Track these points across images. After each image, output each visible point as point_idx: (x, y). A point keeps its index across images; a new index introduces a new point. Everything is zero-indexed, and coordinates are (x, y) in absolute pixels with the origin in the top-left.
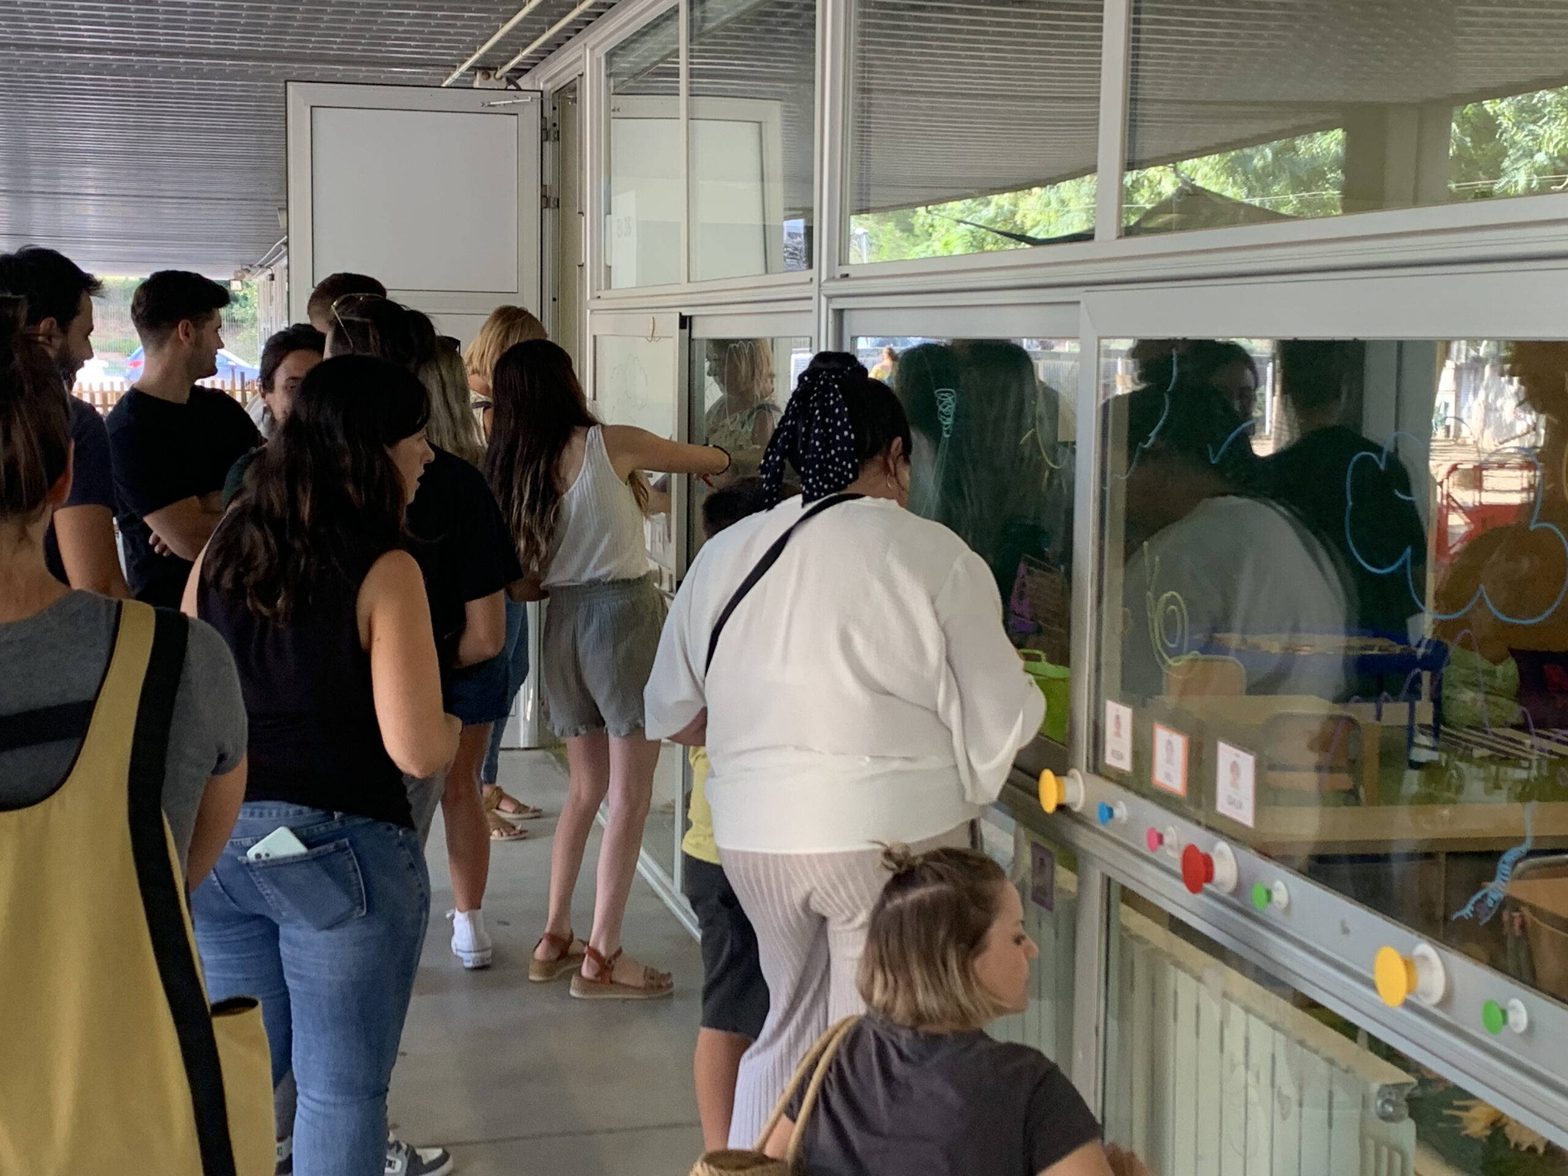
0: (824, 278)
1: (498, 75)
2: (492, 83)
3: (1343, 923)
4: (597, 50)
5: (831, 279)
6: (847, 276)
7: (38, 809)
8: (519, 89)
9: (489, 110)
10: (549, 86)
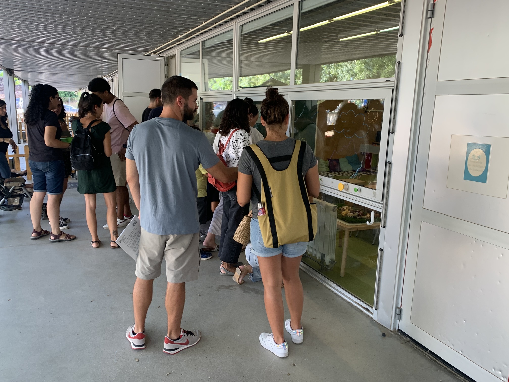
0: (235, 91)
1: (156, 54)
2: (155, 55)
3: (332, 182)
4: (178, 50)
5: (236, 91)
6: (239, 91)
7: (284, 171)
8: (160, 56)
9: (155, 60)
10: (166, 56)
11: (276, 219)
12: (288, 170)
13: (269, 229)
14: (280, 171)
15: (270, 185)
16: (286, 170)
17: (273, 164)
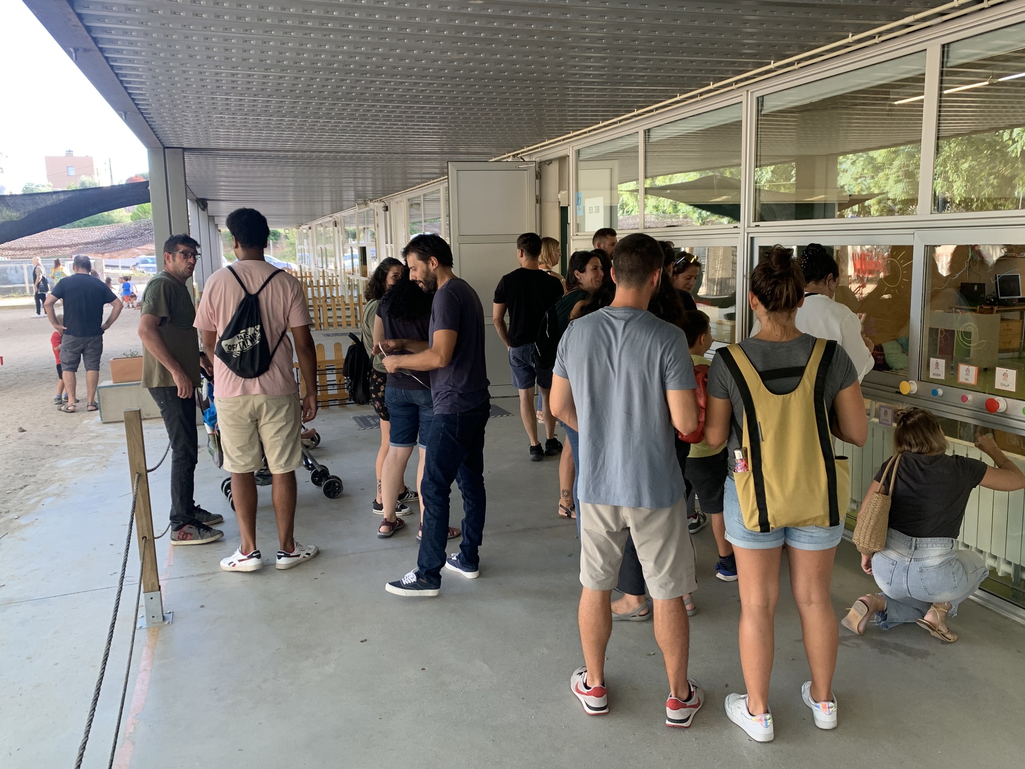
0: (746, 226)
1: (518, 156)
2: (515, 160)
4: (575, 147)
5: (749, 227)
6: (758, 226)
7: (788, 395)
9: (518, 169)
10: (538, 160)
11: (766, 481)
12: (795, 394)
13: (753, 498)
14: (779, 396)
15: (759, 418)
16: (793, 393)
17: (767, 382)
